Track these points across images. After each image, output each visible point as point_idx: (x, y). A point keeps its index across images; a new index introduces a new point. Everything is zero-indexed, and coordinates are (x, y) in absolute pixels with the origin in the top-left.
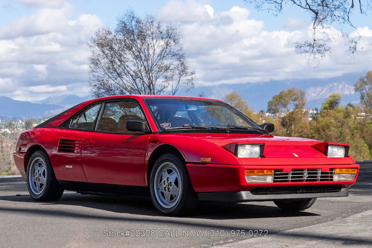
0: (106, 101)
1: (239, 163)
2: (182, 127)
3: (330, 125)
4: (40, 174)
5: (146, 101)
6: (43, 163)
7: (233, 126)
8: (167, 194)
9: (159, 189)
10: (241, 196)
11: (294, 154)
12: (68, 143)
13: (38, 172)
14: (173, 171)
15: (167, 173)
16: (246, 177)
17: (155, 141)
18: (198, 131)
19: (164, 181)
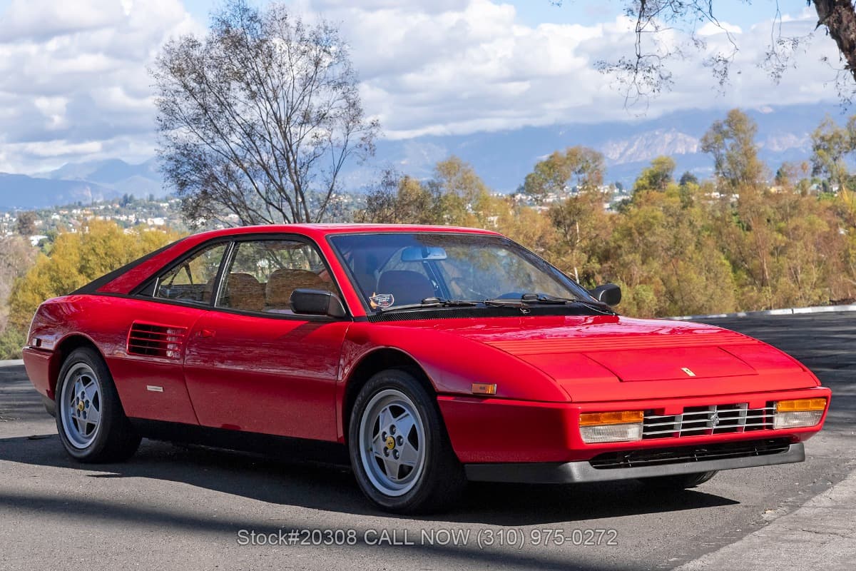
0: (238, 239)
1: (564, 398)
2: (419, 305)
3: (655, 221)
4: (87, 401)
5: (332, 241)
6: (93, 377)
7: (533, 298)
8: (392, 463)
9: (372, 450)
10: (568, 474)
11: (685, 369)
12: (151, 334)
13: (83, 397)
14: (404, 411)
15: (390, 414)
16: (581, 430)
17: (360, 339)
18: (454, 314)
19: (384, 433)
